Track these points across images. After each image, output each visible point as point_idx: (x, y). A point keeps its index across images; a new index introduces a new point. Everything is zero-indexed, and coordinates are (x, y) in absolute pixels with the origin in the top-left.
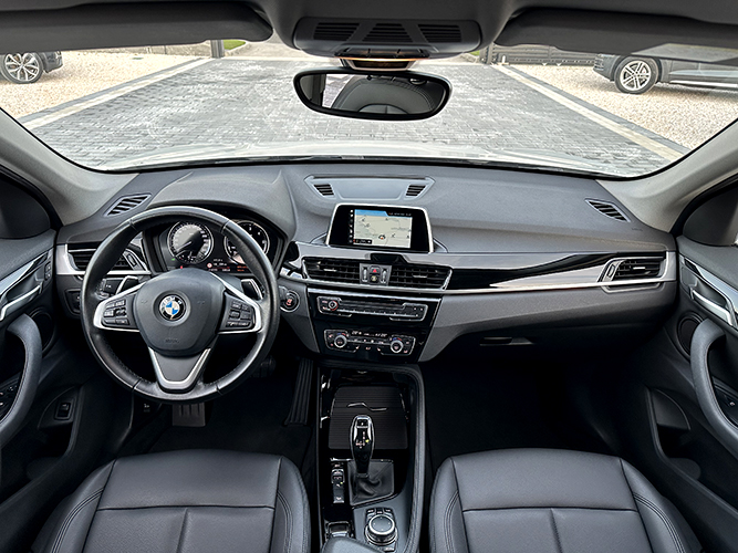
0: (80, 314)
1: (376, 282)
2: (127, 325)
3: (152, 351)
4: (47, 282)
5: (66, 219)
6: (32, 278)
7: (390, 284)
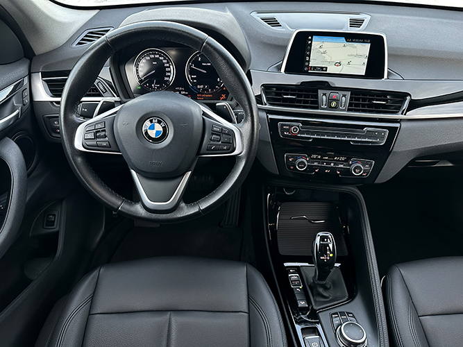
0: (61, 138)
1: (335, 108)
2: (108, 147)
3: (134, 173)
4: (25, 107)
5: (38, 49)
6: (11, 102)
7: (349, 110)
